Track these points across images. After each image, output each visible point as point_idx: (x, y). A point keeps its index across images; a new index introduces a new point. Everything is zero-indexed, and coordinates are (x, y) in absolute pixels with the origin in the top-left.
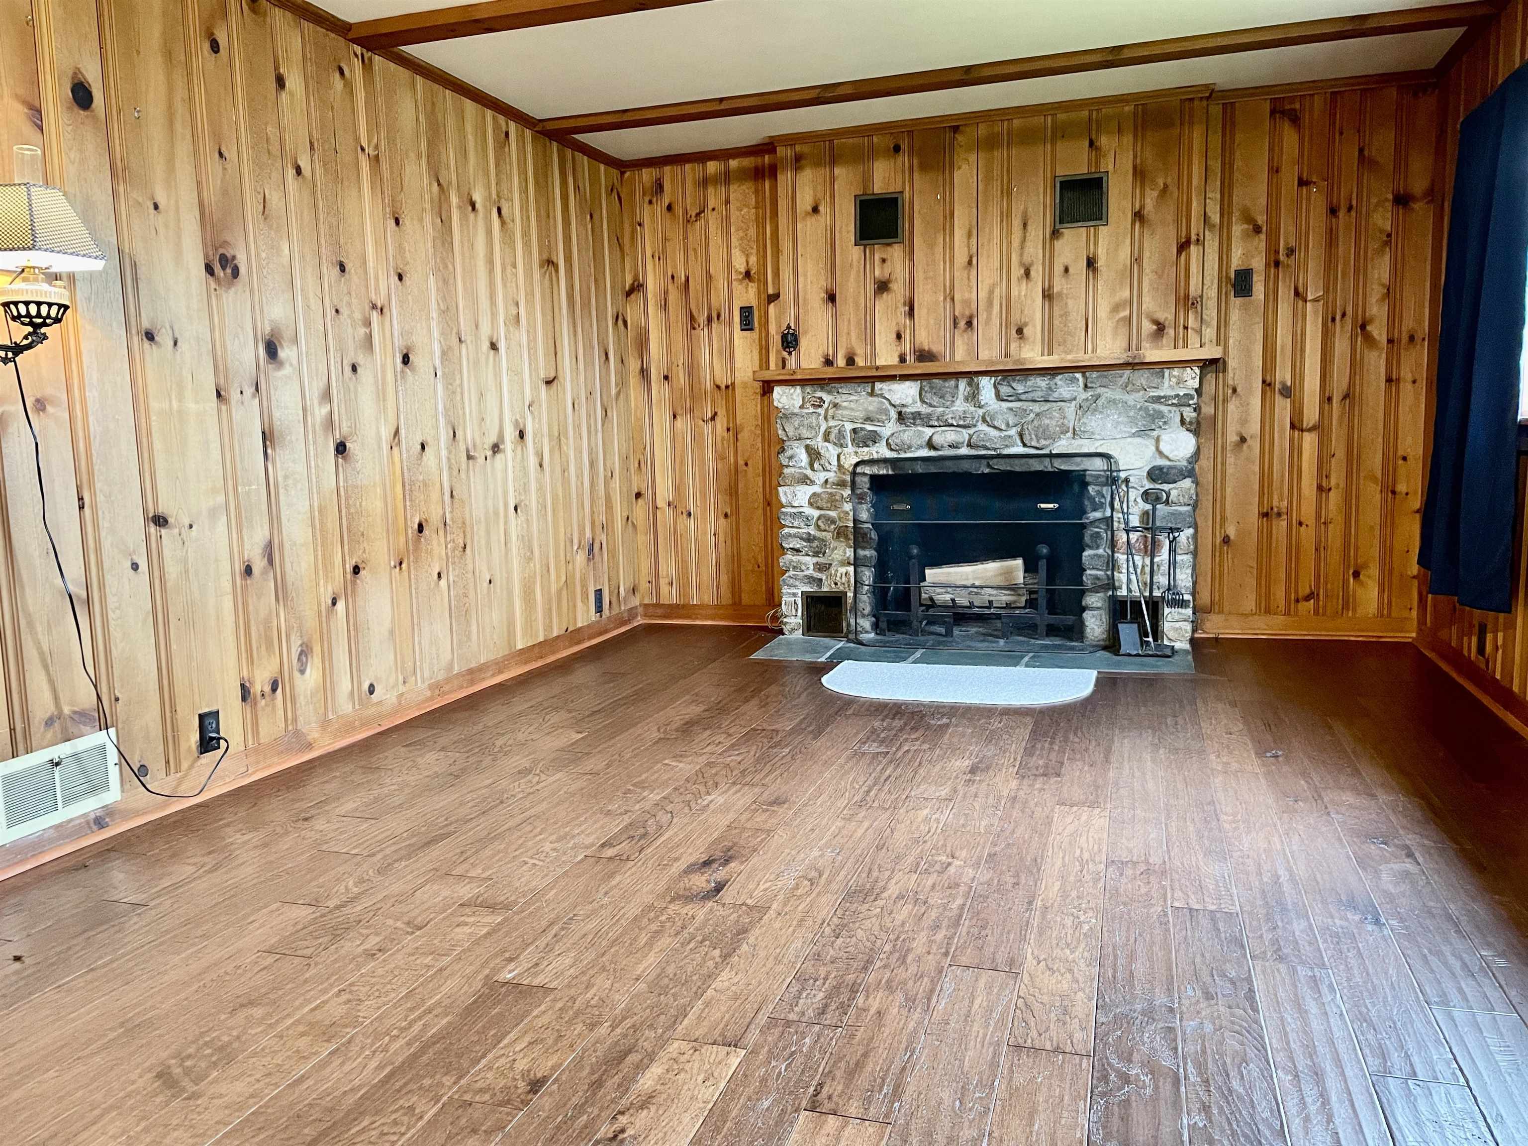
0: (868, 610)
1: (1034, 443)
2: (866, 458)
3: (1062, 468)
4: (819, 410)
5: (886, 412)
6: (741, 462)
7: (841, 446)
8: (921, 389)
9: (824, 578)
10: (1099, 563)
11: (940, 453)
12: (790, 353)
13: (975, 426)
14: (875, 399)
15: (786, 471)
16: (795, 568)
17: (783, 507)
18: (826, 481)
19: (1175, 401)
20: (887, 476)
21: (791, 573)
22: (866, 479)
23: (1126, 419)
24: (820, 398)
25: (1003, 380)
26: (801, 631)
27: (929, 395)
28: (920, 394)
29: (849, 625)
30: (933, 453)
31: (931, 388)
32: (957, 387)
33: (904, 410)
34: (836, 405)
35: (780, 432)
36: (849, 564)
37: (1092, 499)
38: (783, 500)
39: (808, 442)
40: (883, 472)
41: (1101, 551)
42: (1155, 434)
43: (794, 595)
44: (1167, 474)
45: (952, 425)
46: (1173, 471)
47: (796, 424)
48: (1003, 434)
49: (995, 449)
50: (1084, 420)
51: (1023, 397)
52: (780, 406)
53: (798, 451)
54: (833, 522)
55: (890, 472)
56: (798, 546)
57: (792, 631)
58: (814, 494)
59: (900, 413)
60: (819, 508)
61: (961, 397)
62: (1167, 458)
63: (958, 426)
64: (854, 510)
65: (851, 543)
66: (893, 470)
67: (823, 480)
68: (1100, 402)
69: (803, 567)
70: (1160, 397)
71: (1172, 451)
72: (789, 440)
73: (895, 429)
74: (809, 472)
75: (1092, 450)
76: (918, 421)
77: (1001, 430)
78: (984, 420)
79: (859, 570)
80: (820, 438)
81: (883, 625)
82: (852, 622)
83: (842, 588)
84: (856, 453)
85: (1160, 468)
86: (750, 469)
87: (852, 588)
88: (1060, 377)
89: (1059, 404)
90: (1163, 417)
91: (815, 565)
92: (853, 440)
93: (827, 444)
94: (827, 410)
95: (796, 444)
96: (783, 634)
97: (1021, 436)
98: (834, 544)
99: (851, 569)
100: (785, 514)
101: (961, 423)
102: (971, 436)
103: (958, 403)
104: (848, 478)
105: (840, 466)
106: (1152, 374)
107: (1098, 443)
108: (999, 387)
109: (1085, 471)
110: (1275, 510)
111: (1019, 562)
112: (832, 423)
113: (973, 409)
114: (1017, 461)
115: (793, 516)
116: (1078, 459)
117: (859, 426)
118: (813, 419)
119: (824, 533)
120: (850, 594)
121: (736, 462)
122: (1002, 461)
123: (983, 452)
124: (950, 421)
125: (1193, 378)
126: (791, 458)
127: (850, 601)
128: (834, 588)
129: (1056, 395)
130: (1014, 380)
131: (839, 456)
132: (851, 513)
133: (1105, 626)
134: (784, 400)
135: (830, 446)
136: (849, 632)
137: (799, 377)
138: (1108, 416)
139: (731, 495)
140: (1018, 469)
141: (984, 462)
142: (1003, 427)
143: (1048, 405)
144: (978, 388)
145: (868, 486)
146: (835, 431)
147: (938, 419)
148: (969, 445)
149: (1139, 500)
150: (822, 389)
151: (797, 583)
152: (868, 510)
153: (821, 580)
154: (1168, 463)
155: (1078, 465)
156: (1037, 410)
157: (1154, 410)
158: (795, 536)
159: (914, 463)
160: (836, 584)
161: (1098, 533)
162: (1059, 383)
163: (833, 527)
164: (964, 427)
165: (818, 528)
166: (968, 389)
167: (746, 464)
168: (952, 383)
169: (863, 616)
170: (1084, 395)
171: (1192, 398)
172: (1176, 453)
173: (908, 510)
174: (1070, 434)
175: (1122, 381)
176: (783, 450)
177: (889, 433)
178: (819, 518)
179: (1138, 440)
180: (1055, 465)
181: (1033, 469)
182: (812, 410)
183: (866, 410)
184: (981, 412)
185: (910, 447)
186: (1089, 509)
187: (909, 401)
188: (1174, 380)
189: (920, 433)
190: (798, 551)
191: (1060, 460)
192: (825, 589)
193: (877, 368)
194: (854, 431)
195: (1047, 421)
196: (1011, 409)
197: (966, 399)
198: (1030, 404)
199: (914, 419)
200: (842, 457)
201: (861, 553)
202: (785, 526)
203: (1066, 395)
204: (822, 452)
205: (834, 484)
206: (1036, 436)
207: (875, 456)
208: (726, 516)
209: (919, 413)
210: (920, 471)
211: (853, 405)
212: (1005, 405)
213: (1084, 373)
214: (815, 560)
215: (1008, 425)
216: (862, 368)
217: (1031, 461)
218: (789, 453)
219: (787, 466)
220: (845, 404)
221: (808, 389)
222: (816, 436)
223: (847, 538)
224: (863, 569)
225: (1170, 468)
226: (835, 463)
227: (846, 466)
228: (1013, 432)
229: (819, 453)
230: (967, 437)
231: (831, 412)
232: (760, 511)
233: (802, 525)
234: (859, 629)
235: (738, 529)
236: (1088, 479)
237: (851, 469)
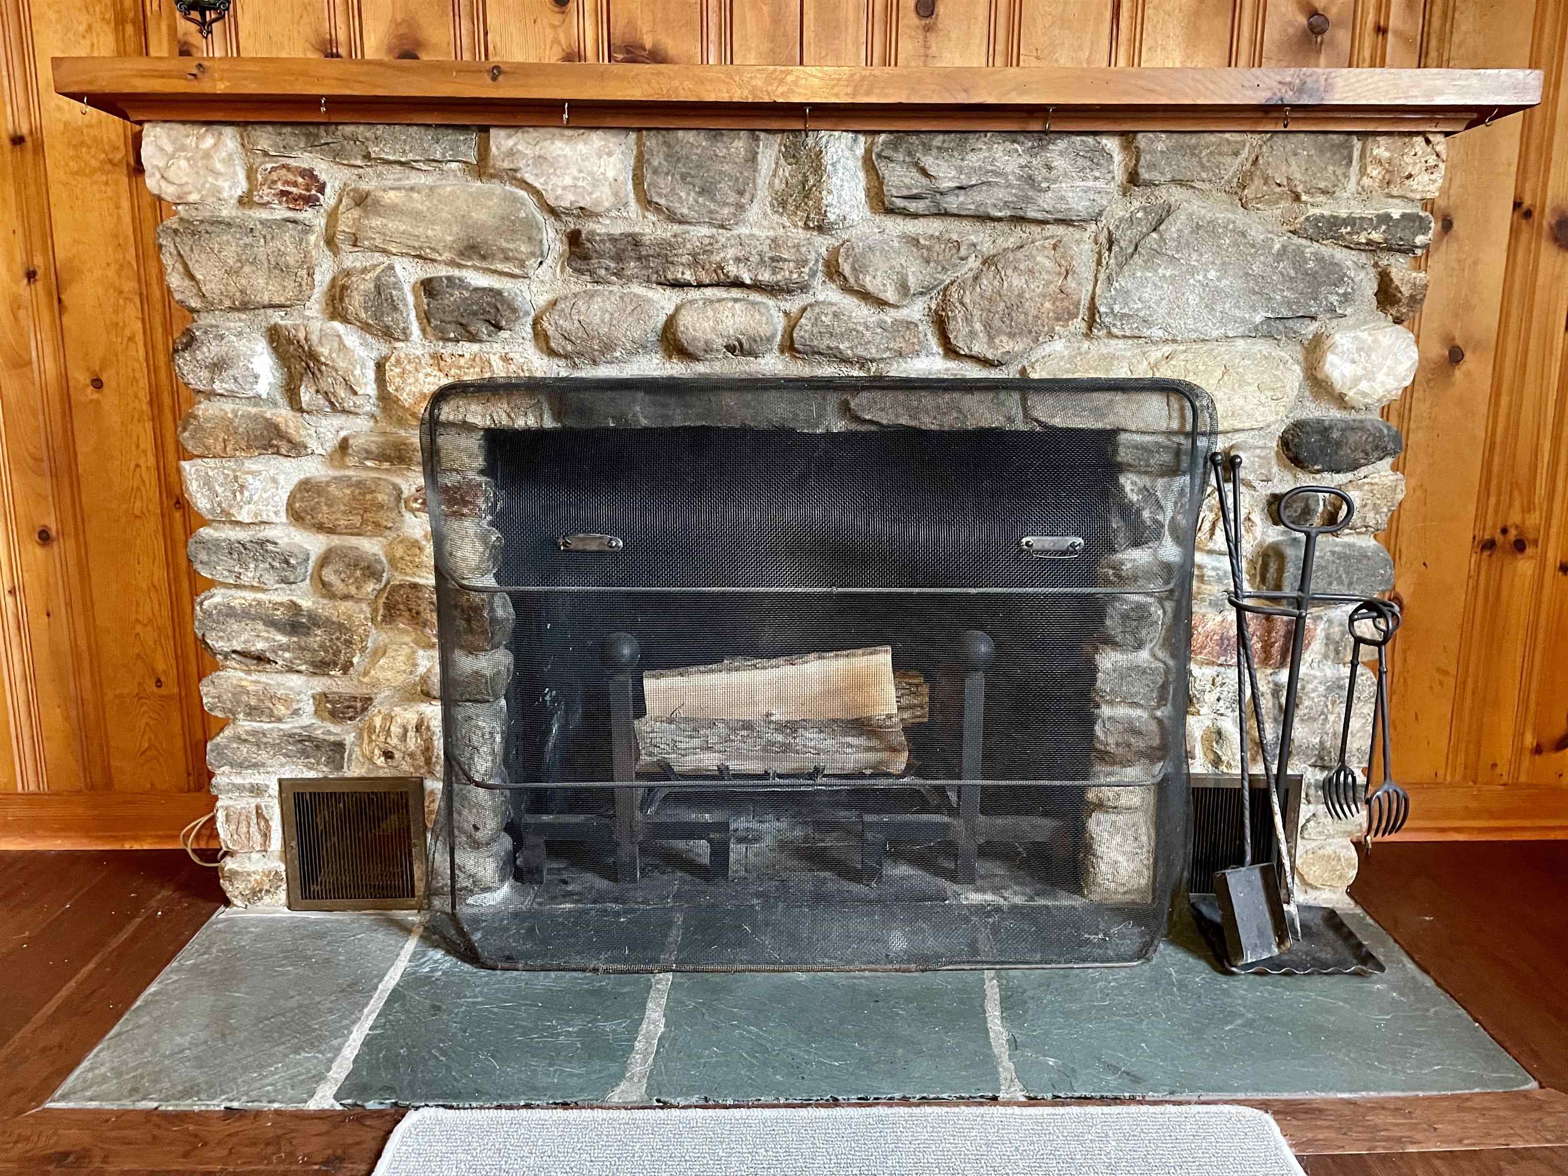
0: (490, 824)
1: (979, 347)
2: (470, 376)
3: (1058, 422)
4: (307, 214)
5: (529, 231)
6: (80, 378)
7: (388, 334)
8: (640, 162)
9: (349, 739)
10: (1140, 688)
11: (701, 368)
12: (205, 27)
13: (804, 288)
14: (495, 187)
15: (205, 409)
16: (252, 712)
17: (205, 523)
18: (344, 446)
19: (1376, 236)
20: (537, 436)
21: (245, 725)
22: (473, 443)
23: (1239, 283)
24: (309, 174)
25: (894, 146)
26: (282, 896)
27: (665, 183)
28: (638, 180)
29: (431, 873)
30: (676, 369)
31: (672, 157)
32: (752, 159)
33: (588, 226)
34: (362, 200)
35: (175, 280)
36: (427, 695)
37: (1129, 512)
38: (201, 502)
39: (276, 317)
40: (525, 421)
41: (1144, 655)
42: (1310, 329)
43: (257, 790)
44: (1338, 444)
45: (738, 284)
46: (1353, 438)
47: (230, 255)
48: (891, 315)
49: (862, 363)
50: (1121, 282)
51: (952, 203)
52: (169, 192)
53: (241, 345)
54: (371, 571)
55: (549, 423)
56: (260, 645)
57: (255, 894)
58: (306, 486)
59: (574, 238)
60: (320, 528)
61: (763, 194)
62: (1340, 400)
63: (757, 287)
64: (439, 539)
65: (432, 634)
66: (557, 416)
67: (332, 442)
68: (1171, 229)
69: (281, 710)
70: (1334, 223)
71: (1357, 381)
72: (210, 307)
73: (560, 289)
74: (283, 415)
75: (1142, 371)
76: (632, 266)
77: (881, 304)
78: (833, 271)
79: (460, 713)
80: (315, 307)
81: (535, 853)
82: (441, 861)
83: (406, 768)
84: (438, 358)
85: (1323, 429)
86: (109, 398)
87: (439, 769)
88: (1062, 144)
89: (1052, 229)
90: (1340, 281)
91: (321, 699)
92: (426, 317)
93: (337, 325)
94: (333, 216)
95: (236, 322)
96: (227, 903)
97: (941, 324)
98: (376, 637)
99: (433, 712)
100: (214, 546)
101: (765, 276)
102: (792, 325)
103: (754, 212)
104: (414, 437)
105: (386, 399)
106: (1321, 151)
107: (1156, 354)
108: (883, 168)
109: (1116, 431)
110: (1513, 533)
111: (883, 659)
112: (352, 260)
113: (800, 234)
114: (927, 400)
115: (237, 550)
116: (1101, 398)
117: (443, 271)
118: (287, 242)
119: (345, 606)
120: (434, 785)
121: (64, 378)
122: (888, 398)
123: (828, 370)
124: (732, 270)
125: (1430, 169)
126: (218, 366)
127: (435, 802)
128: (383, 769)
129: (1047, 201)
130: (927, 148)
131: (380, 367)
132: (429, 548)
133: (1145, 857)
134: (181, 170)
135: (351, 337)
136: (431, 892)
137: (221, 87)
138: (1192, 271)
139: (55, 475)
140: (929, 423)
141: (833, 399)
142: (890, 295)
143: (1018, 234)
144: (817, 167)
145: (480, 462)
146: (363, 286)
147: (695, 263)
148: (789, 347)
149: (1256, 517)
150: (313, 145)
151: (263, 756)
152: (484, 539)
153: (339, 746)
154: (1335, 414)
155: (1097, 412)
156: (987, 248)
157: (1320, 259)
158: (245, 615)
159: (627, 395)
160: (388, 755)
161: (1141, 607)
162: (1060, 163)
163: (370, 587)
164: (772, 290)
165: (324, 588)
166: (786, 170)
167: (97, 384)
168: (739, 145)
169: (476, 845)
170: (1118, 210)
171: (1424, 230)
172: (1364, 386)
173: (615, 554)
174: (1079, 324)
175: (1232, 167)
176: (190, 342)
177: (542, 300)
178: (325, 560)
179: (1262, 347)
180: (1037, 414)
181: (971, 424)
182: (281, 212)
183: (463, 220)
184: (822, 244)
185: (608, 347)
186: (1121, 538)
187: (603, 197)
188: (1375, 171)
189: (639, 306)
190: (260, 659)
191: (1050, 400)
192: (354, 770)
193: (496, 72)
194: (428, 287)
195: (1017, 282)
196: (914, 241)
197: (781, 203)
198: (967, 225)
199: (619, 258)
200: (392, 372)
201: (466, 663)
202: (212, 584)
203: (1079, 205)
204: (324, 351)
205: (369, 454)
206: (987, 326)
207: (500, 371)
208: (44, 537)
209: (635, 241)
210: (644, 422)
211: (418, 201)
212: (895, 226)
213: (1128, 138)
214: (319, 684)
215: (904, 288)
216: (440, 68)
217: (969, 401)
218: (209, 351)
219: (211, 395)
220: (392, 197)
221: (264, 139)
222: (301, 299)
223: (416, 618)
224: (470, 709)
225: (1349, 428)
226: (369, 388)
227: (406, 398)
228: (916, 311)
229: (313, 356)
230: (780, 323)
231: (345, 224)
232: (152, 525)
233: (270, 579)
234: (463, 882)
235: (84, 574)
236: (1124, 455)
237: (421, 409)
